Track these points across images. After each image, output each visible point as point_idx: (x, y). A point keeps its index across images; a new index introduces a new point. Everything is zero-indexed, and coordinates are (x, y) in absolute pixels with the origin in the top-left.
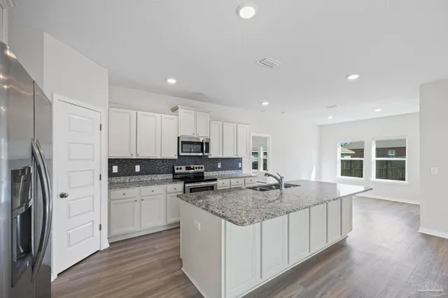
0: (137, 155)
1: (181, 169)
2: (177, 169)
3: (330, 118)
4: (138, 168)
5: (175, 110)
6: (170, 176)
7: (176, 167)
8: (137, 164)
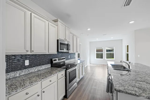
0: (31, 51)
1: (56, 60)
2: (54, 60)
3: (97, 39)
4: (27, 63)
5: (56, 21)
6: (49, 66)
7: (53, 59)
8: (26, 59)
